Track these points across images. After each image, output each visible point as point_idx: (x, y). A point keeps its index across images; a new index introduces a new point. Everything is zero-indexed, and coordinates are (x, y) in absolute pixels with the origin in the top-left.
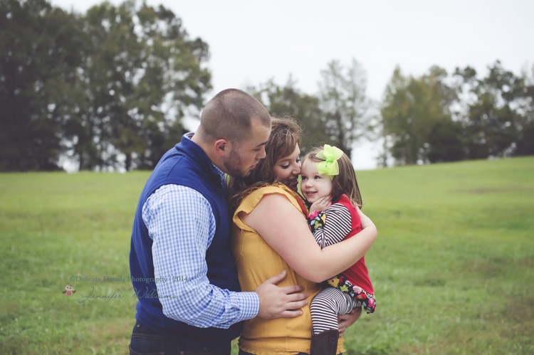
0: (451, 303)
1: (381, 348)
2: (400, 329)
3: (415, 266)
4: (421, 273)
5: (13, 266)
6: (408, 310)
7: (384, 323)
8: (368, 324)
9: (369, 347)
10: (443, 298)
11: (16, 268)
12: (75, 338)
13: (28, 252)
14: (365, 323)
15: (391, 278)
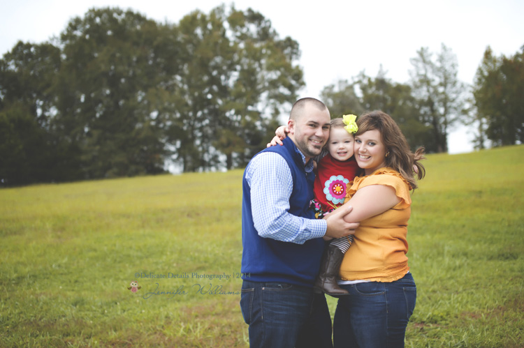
0: (520, 274)
1: (441, 314)
3: (492, 242)
4: (494, 249)
5: (118, 260)
6: (476, 281)
7: (450, 294)
8: (435, 295)
9: (430, 313)
10: (512, 270)
11: (120, 262)
12: (167, 317)
13: (131, 248)
14: (432, 294)
15: (465, 254)
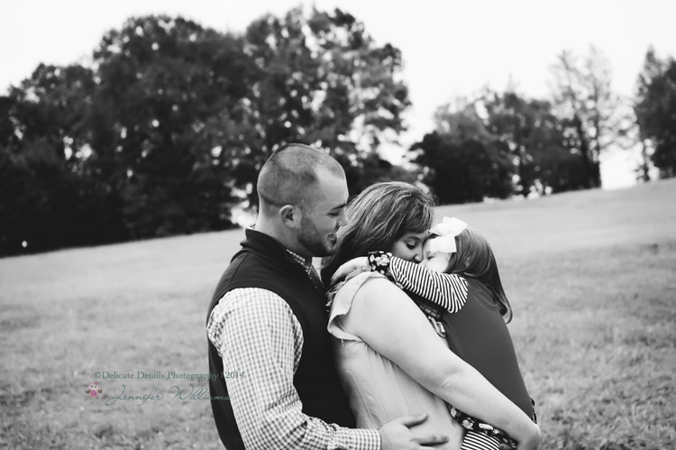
1: (621, 441)
2: (649, 413)
5: (164, 361)
6: (662, 385)
7: (628, 405)
8: (607, 407)
9: (604, 441)
11: (167, 365)
13: (182, 343)
14: (603, 406)
15: (644, 340)
